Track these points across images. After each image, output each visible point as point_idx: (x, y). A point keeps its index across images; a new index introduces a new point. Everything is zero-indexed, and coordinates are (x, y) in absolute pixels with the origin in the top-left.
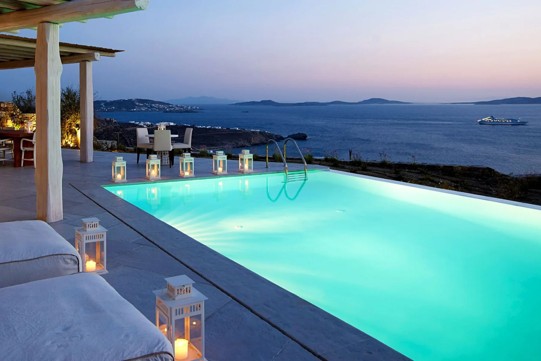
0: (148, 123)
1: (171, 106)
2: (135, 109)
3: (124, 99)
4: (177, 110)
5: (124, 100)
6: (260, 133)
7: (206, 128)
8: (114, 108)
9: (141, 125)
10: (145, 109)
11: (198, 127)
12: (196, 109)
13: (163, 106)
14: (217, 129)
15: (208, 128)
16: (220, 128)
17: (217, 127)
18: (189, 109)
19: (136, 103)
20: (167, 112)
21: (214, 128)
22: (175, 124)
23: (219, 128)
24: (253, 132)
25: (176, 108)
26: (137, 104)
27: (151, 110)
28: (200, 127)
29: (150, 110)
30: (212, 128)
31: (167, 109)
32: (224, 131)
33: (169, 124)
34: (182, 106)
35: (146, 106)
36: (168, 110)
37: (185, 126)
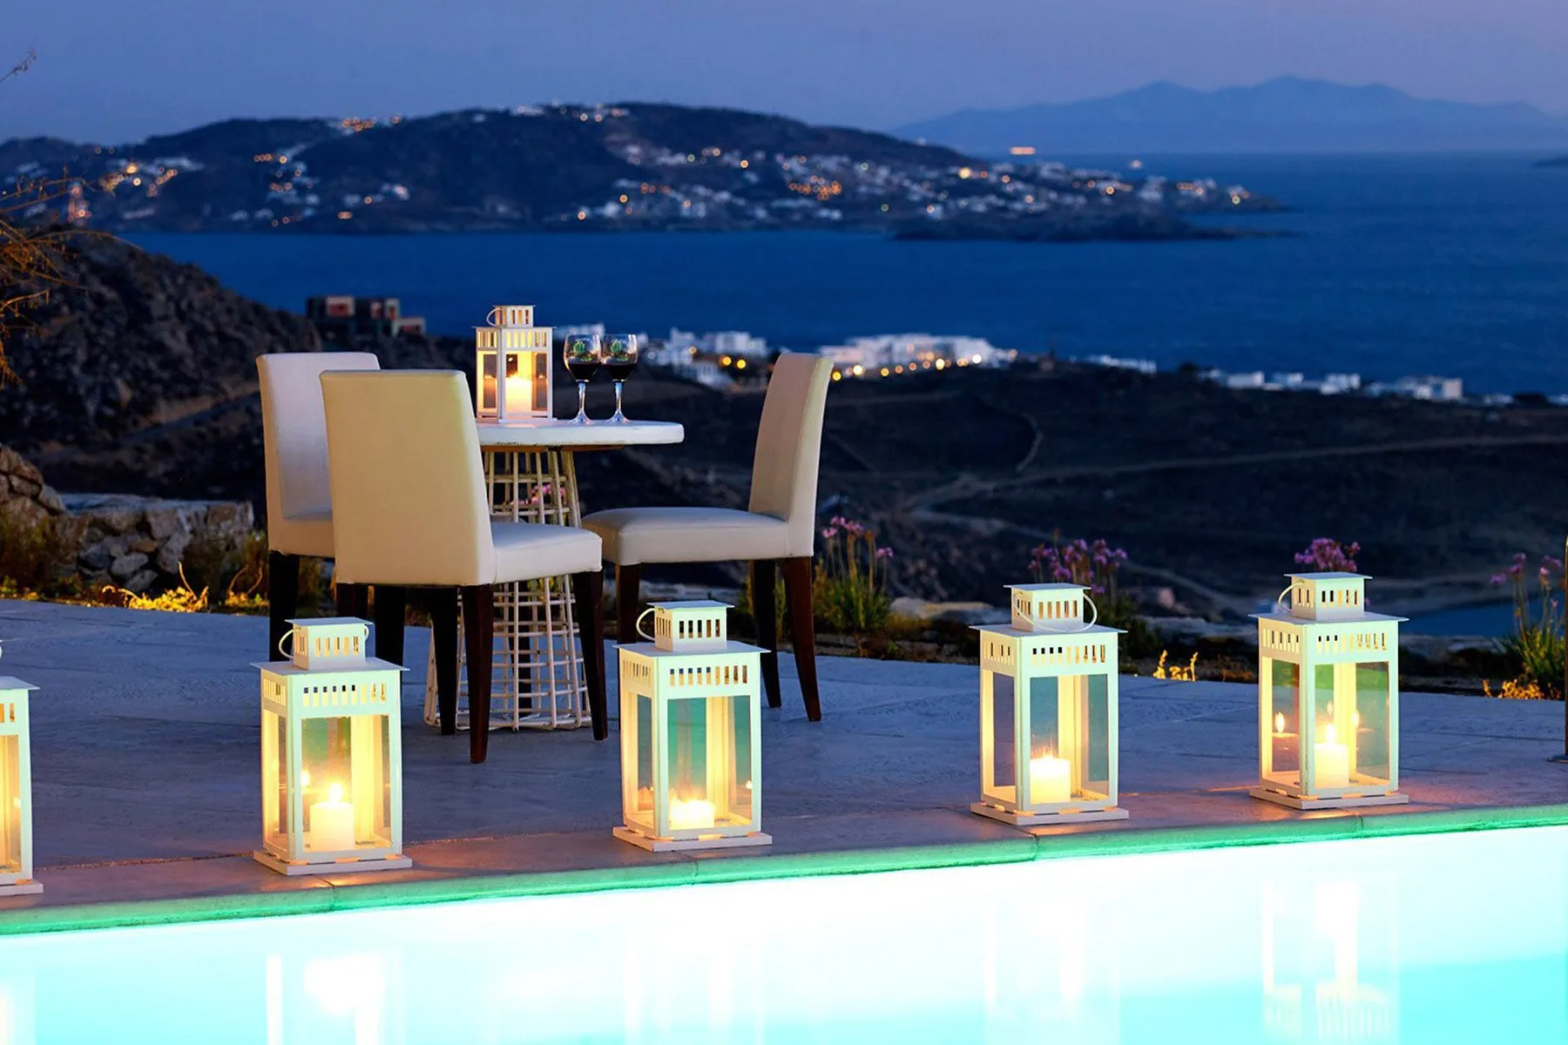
1: (965, 173)
2: (611, 210)
3: (501, 107)
4: (1026, 215)
5: (501, 120)
7: (1315, 395)
8: (401, 191)
9: (669, 367)
10: (706, 200)
11: (1237, 381)
12: (1218, 201)
13: (893, 171)
14: (1424, 403)
15: (1332, 397)
16: (1452, 390)
17: (1423, 382)
18: (1153, 205)
19: (625, 144)
20: (925, 231)
21: (1393, 396)
22: (1011, 355)
23: (1438, 388)
25: (1017, 196)
26: (634, 150)
27: (769, 210)
28: (1257, 379)
29: (761, 213)
30: (1376, 389)
31: (925, 202)
32: (1483, 427)
33: (947, 352)
34: (1082, 173)
35: (718, 176)
36: (933, 211)
37: (1114, 370)
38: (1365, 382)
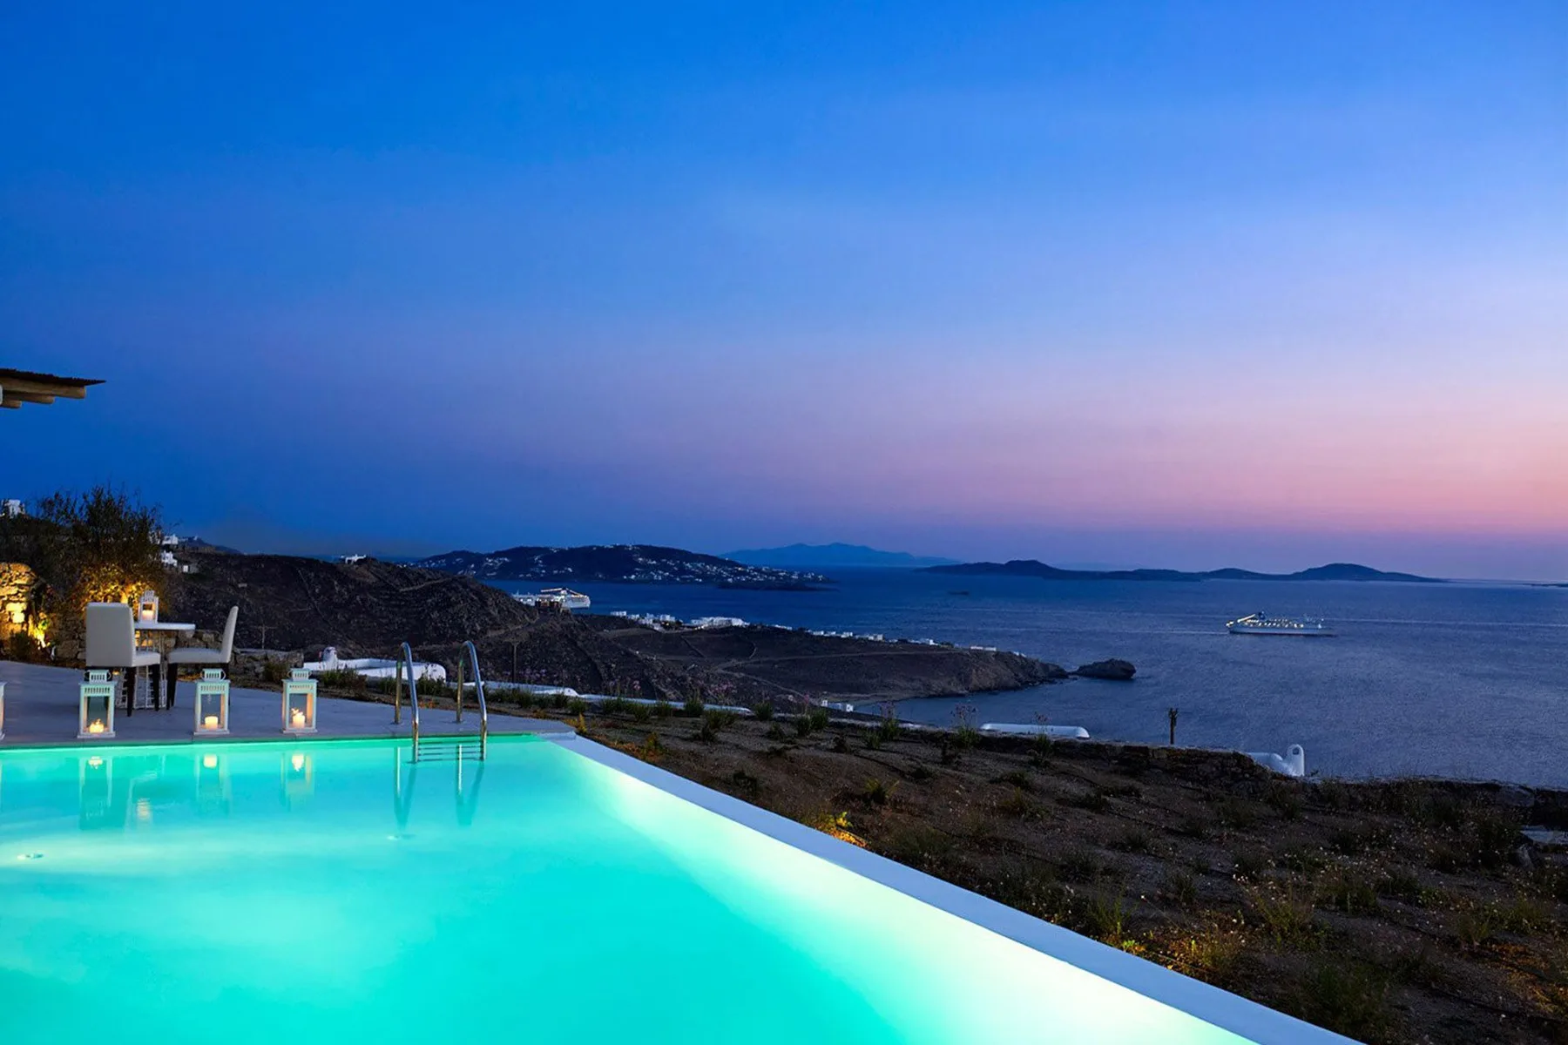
0: (668, 618)
1: (740, 569)
2: (633, 577)
3: (601, 545)
4: (758, 582)
5: (601, 549)
6: (997, 655)
7: (839, 637)
8: (570, 570)
9: (646, 624)
10: (662, 575)
11: (815, 633)
12: (815, 579)
13: (718, 568)
14: (871, 641)
15: (844, 639)
16: (880, 638)
17: (871, 635)
18: (796, 580)
19: (638, 557)
20: (728, 586)
21: (862, 639)
22: (748, 624)
23: (876, 637)
24: (977, 653)
25: (755, 576)
26: (641, 559)
27: (681, 579)
28: (822, 633)
29: (678, 579)
30: (857, 637)
31: (728, 577)
32: (889, 649)
33: (730, 621)
34: (774, 570)
35: (665, 568)
36: (730, 580)
37: (778, 629)
38: (854, 635)
